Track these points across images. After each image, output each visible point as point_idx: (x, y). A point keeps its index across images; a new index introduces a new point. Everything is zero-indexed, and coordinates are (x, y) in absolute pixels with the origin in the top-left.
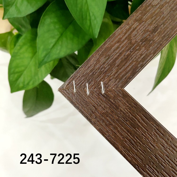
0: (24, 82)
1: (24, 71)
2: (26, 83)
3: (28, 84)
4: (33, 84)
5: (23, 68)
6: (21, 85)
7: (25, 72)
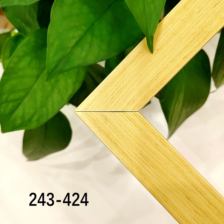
0: (23, 116)
1: (23, 98)
2: (27, 117)
3: (30, 120)
4: (38, 120)
5: (22, 94)
6: (19, 121)
7: (26, 100)
